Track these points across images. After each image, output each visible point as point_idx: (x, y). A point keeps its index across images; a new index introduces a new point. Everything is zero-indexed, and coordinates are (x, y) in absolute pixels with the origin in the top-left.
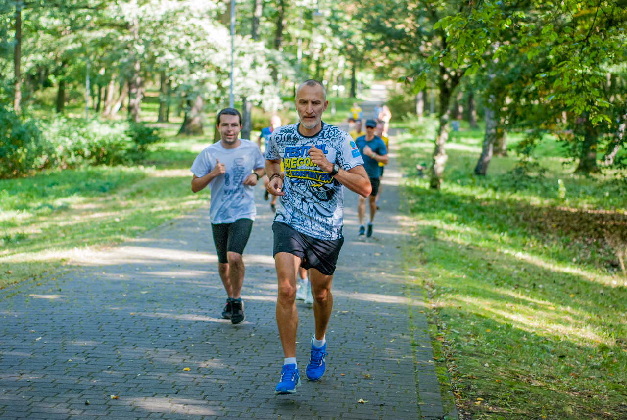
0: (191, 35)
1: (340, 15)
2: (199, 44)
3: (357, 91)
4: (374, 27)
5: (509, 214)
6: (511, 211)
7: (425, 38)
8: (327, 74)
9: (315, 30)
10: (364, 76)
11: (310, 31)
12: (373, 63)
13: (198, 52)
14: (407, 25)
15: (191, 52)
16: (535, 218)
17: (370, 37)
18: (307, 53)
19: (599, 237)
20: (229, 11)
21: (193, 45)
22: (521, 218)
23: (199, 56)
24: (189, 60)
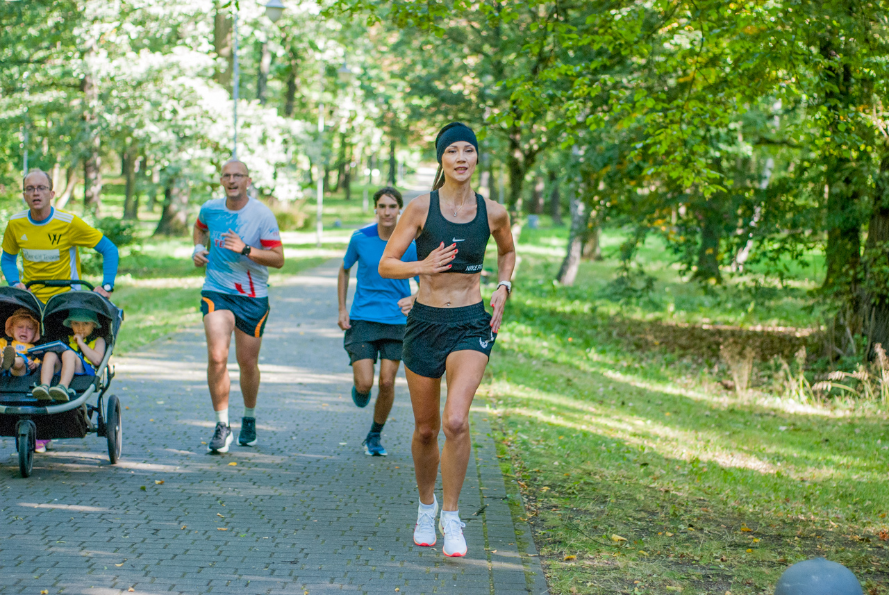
0: (179, 99)
1: (373, 73)
2: (190, 111)
3: (398, 177)
4: (422, 87)
5: (599, 329)
6: (603, 326)
7: (490, 102)
8: (357, 153)
9: (340, 92)
10: (408, 156)
11: (334, 92)
12: (419, 137)
13: (188, 122)
14: (466, 85)
15: (180, 123)
16: (633, 334)
17: (416, 101)
18: (331, 123)
19: (713, 356)
20: (230, 69)
21: (182, 113)
22: (615, 333)
23: (190, 127)
24: (177, 133)
